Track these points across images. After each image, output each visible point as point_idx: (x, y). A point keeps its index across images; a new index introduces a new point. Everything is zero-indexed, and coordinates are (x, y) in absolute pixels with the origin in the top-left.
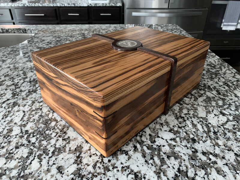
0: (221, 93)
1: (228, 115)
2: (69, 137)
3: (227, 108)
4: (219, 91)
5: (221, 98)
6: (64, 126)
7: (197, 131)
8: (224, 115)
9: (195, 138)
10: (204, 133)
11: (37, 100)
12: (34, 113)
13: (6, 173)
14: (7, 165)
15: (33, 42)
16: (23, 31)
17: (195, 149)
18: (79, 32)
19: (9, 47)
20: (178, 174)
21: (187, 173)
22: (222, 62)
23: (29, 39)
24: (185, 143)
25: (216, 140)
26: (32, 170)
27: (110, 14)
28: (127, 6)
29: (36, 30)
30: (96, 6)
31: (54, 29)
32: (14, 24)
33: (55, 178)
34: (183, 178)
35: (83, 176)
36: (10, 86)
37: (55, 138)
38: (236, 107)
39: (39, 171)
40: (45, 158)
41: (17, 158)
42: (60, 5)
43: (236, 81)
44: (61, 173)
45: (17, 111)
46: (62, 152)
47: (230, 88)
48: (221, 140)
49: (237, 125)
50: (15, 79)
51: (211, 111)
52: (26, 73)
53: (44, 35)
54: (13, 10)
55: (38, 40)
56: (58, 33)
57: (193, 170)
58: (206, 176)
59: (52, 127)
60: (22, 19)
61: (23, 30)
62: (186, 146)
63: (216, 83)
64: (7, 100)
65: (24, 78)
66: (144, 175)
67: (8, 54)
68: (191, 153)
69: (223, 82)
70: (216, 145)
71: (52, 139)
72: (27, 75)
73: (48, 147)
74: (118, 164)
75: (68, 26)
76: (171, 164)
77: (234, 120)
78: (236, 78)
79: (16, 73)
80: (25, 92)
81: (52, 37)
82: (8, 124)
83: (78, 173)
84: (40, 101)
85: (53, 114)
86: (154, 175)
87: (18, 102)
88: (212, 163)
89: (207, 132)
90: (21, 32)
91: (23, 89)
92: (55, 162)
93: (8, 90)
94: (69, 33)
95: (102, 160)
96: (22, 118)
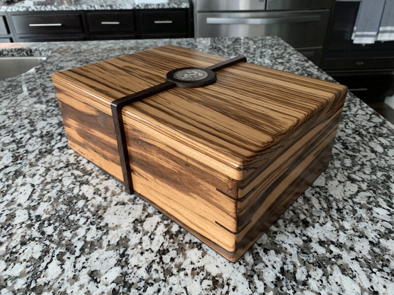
0: (349, 146)
1: (359, 181)
2: (107, 224)
3: (359, 171)
4: (346, 143)
5: (348, 155)
6: (99, 207)
7: (310, 208)
8: (353, 181)
9: (309, 219)
10: (321, 211)
11: (53, 167)
12: (49, 186)
13: (6, 284)
14: (7, 272)
15: (45, 70)
16: (27, 53)
17: (308, 237)
18: (120, 52)
19: (4, 80)
20: (281, 277)
21: (295, 275)
22: (351, 96)
23: (38, 65)
24: (293, 227)
25: (341, 222)
26: (49, 279)
27: (171, 22)
28: (197, 8)
29: (48, 51)
30: (147, 8)
31: (77, 48)
32: (12, 41)
33: (86, 290)
34: (289, 282)
35: (130, 285)
36: (9, 144)
37: (85, 227)
38: (372, 169)
39: (60, 279)
40: (69, 258)
41: (25, 260)
42: (87, 8)
43: (373, 127)
44: (96, 281)
45: (22, 185)
46: (97, 247)
47: (364, 138)
48: (348, 221)
49: (374, 197)
50: (16, 132)
51: (333, 175)
52: (33, 122)
53: (62, 59)
54: (9, 18)
55: (52, 67)
56: (85, 54)
57: (304, 269)
58: (324, 279)
59: (80, 209)
60: (24, 32)
61: (27, 51)
62: (294, 233)
63: (341, 131)
64: (3, 167)
65: (32, 131)
66: (228, 280)
67: (3, 92)
68: (301, 243)
69: (353, 129)
70: (340, 229)
71: (80, 229)
72: (35, 125)
73: (73, 241)
74: (186, 265)
75: (102, 42)
76: (269, 261)
77: (369, 189)
78: (374, 123)
79: (17, 123)
80: (34, 154)
81: (76, 62)
82: (7, 206)
83: (123, 281)
84: (58, 167)
85: (80, 187)
86: (244, 280)
87: (22, 170)
88: (334, 258)
89: (326, 210)
90: (23, 54)
91: (30, 148)
92: (85, 265)
93: (5, 150)
94: (104, 54)
95: (161, 258)
96: (30, 196)
